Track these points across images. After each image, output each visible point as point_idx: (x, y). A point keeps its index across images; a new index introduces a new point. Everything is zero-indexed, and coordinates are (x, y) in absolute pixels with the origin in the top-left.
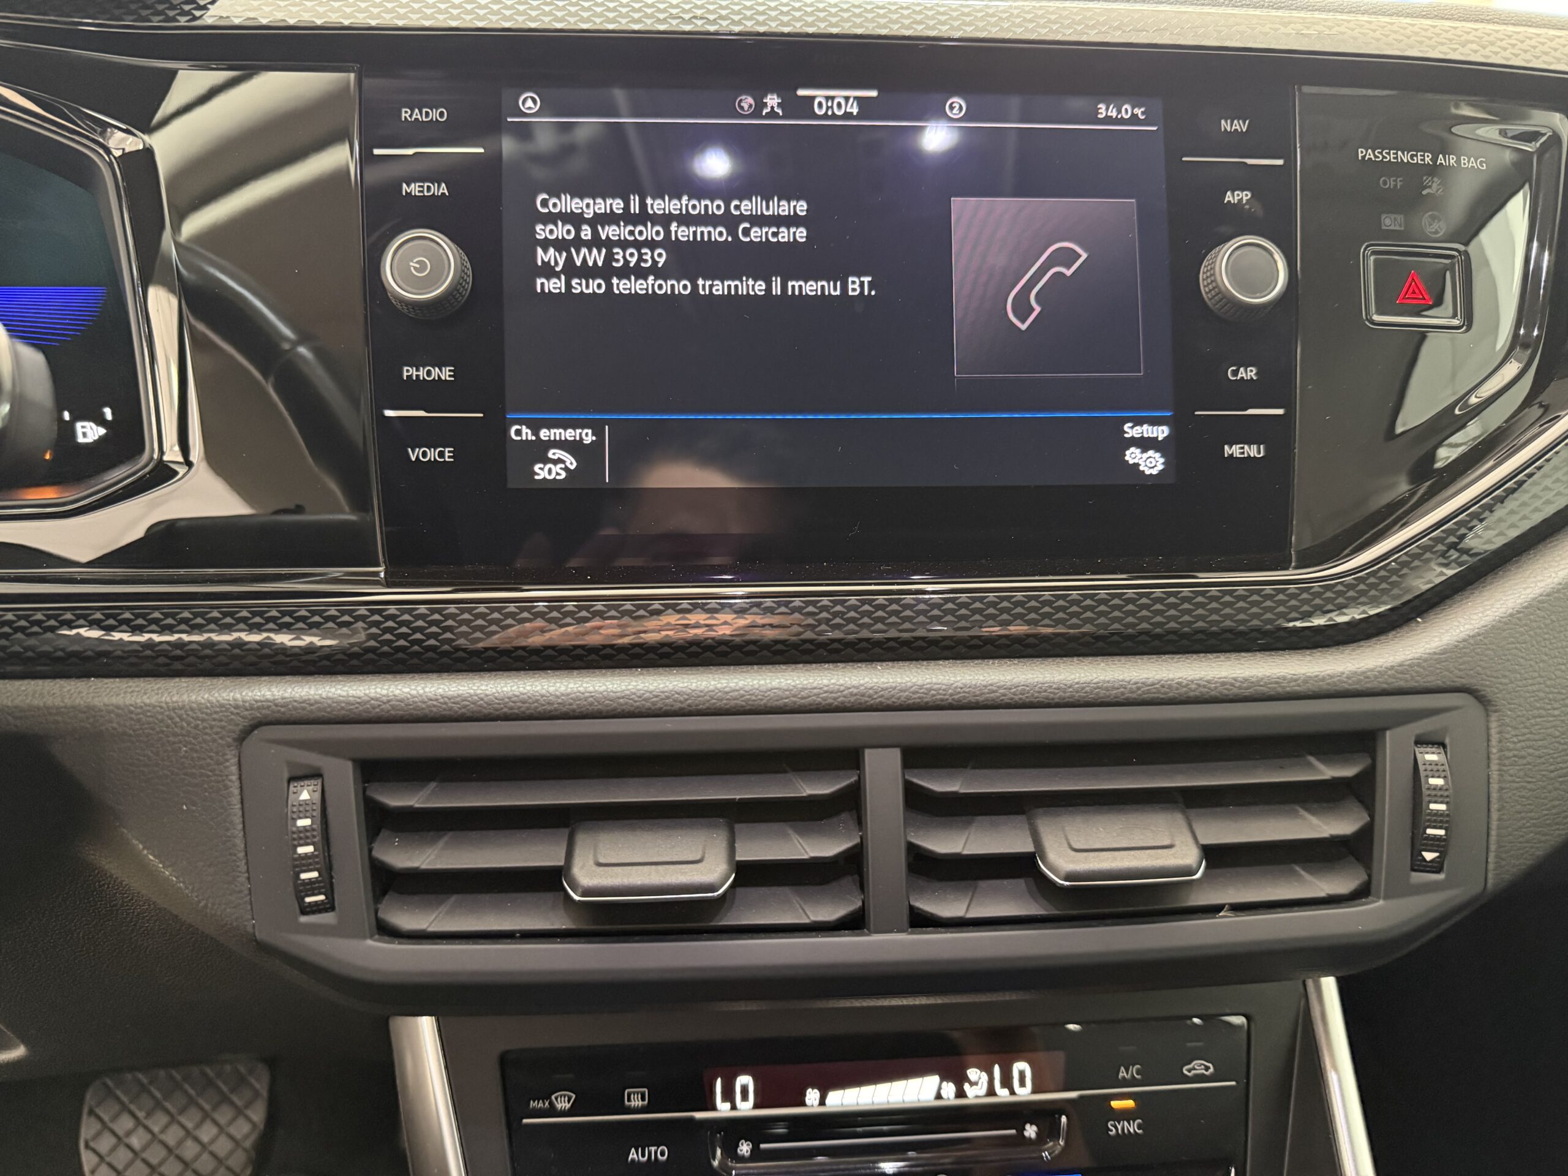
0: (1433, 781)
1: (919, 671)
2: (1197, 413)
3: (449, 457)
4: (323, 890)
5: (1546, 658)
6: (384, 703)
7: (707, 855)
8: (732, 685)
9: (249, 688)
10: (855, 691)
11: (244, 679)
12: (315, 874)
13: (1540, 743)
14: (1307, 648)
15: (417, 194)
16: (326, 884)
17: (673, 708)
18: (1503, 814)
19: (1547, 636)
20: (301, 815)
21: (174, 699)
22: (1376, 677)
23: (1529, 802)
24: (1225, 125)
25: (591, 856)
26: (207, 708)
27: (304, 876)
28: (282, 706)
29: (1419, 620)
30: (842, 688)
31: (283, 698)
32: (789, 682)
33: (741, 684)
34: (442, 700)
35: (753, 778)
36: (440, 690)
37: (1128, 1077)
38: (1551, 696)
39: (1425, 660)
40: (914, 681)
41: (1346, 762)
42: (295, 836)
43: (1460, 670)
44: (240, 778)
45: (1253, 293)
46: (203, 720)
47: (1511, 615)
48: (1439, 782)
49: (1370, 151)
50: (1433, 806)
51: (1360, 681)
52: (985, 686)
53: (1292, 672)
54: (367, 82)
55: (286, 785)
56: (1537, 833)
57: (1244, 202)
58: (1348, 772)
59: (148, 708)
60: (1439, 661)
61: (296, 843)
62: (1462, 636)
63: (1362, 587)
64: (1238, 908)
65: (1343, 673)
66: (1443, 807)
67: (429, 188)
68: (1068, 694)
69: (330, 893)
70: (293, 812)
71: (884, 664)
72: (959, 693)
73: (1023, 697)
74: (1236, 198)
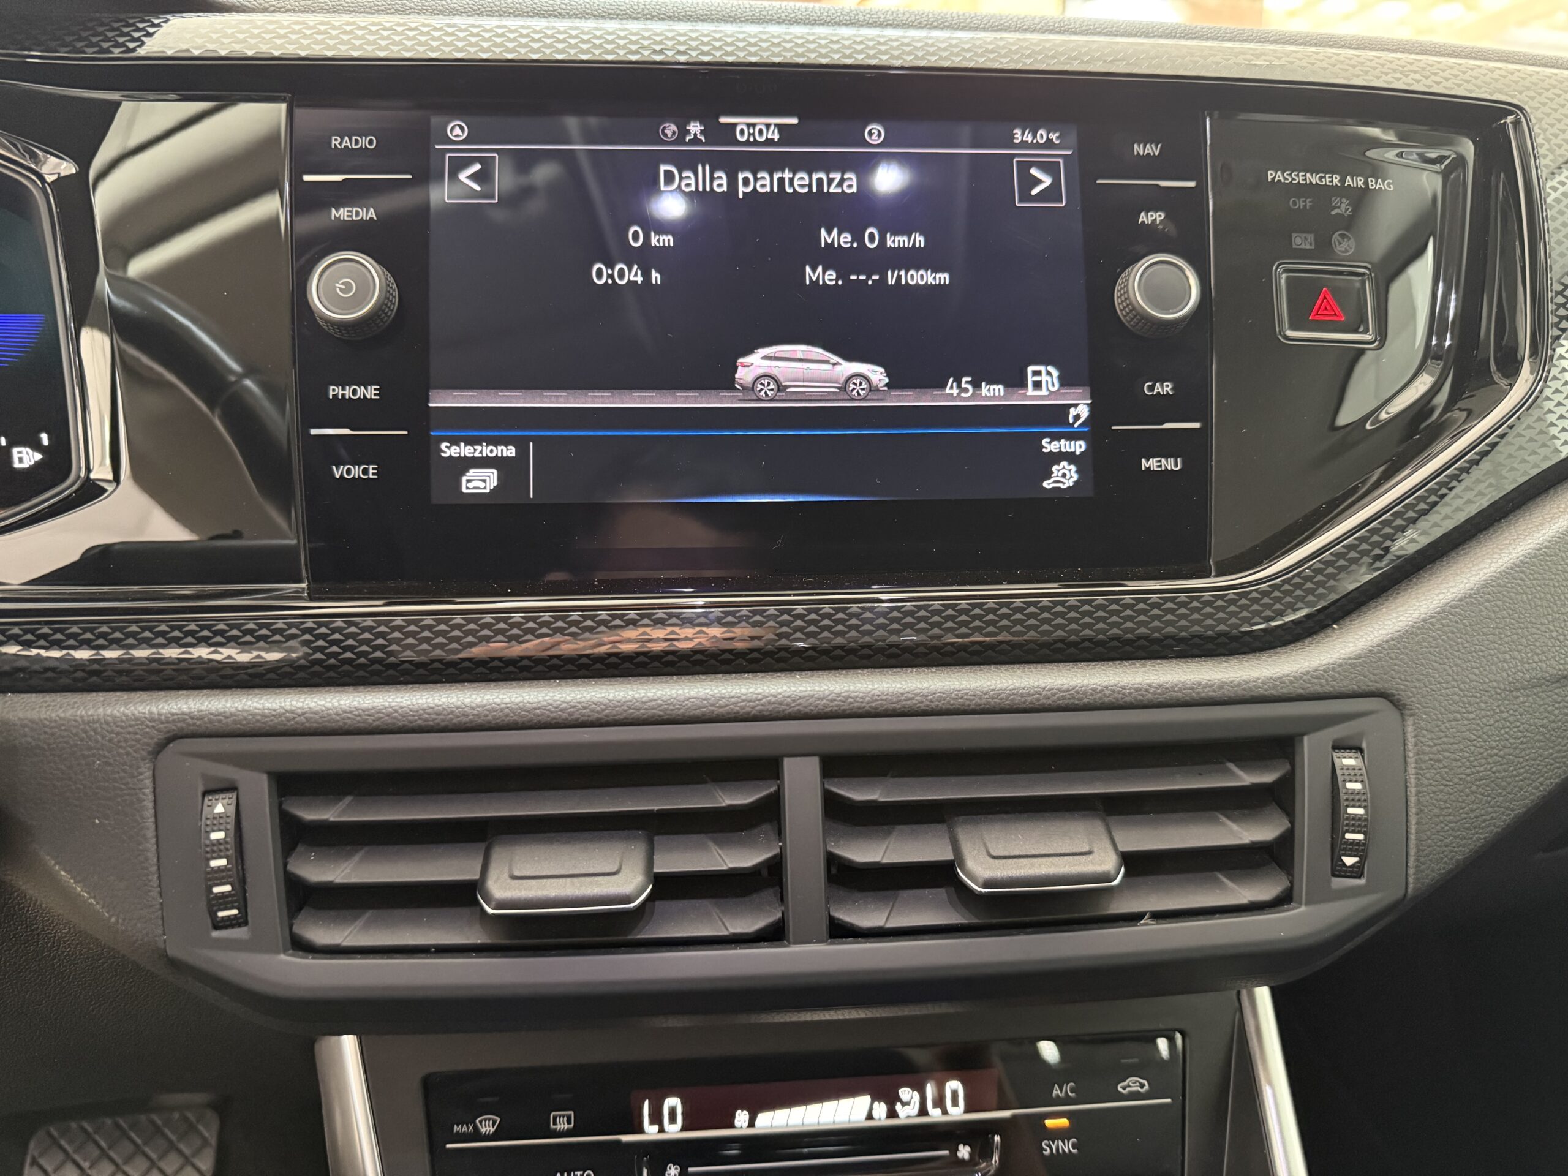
0: (1351, 786)
1: (837, 679)
2: (1113, 428)
3: (373, 474)
4: (236, 904)
5: (1459, 662)
6: (299, 716)
7: (623, 867)
8: (650, 695)
9: (166, 701)
10: (773, 699)
11: (162, 693)
12: (228, 888)
13: (1456, 746)
14: (1224, 655)
15: (346, 219)
16: (240, 897)
17: (590, 719)
18: (1422, 818)
19: (1460, 640)
20: (215, 828)
21: (90, 713)
22: (1291, 682)
23: (1448, 805)
24: (1138, 149)
25: (506, 870)
26: (122, 721)
27: (216, 890)
28: (198, 719)
29: (1335, 626)
30: (760, 697)
31: (199, 711)
32: (707, 691)
33: (659, 693)
34: (356, 713)
35: (673, 789)
36: (355, 703)
37: (1062, 1095)
38: (1465, 699)
39: (1340, 665)
40: (831, 689)
41: (1267, 769)
42: (208, 849)
43: (1374, 674)
44: (154, 792)
45: (1166, 309)
46: (118, 734)
47: (1424, 620)
48: (1357, 786)
49: (1279, 173)
50: (1351, 811)
51: (1275, 686)
52: (902, 694)
53: (1208, 678)
54: (298, 112)
55: (200, 798)
56: (1456, 837)
57: (1158, 222)
58: (1268, 778)
59: (62, 722)
60: (1353, 666)
61: (209, 856)
62: (1376, 641)
63: (1277, 594)
64: (1160, 916)
65: (1259, 679)
66: (1361, 811)
67: (357, 213)
68: (983, 701)
69: (244, 908)
70: (207, 825)
71: (804, 673)
72: (876, 700)
73: (940, 704)
74: (1150, 219)
